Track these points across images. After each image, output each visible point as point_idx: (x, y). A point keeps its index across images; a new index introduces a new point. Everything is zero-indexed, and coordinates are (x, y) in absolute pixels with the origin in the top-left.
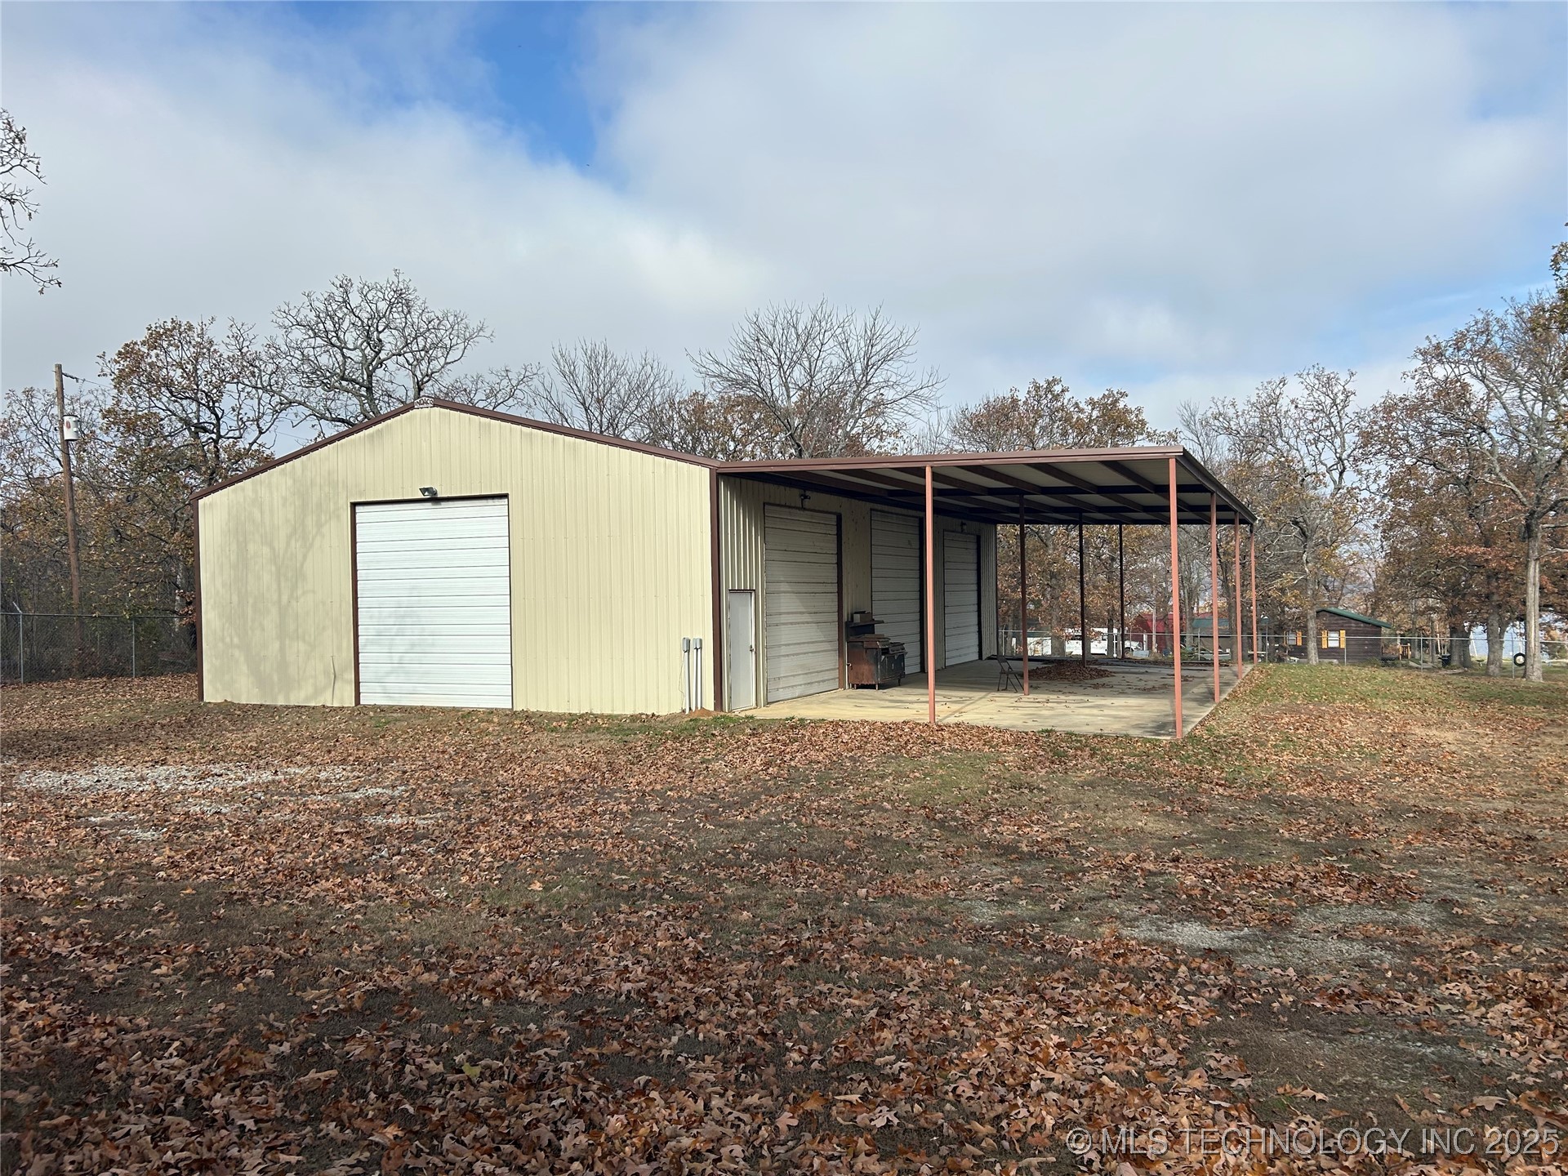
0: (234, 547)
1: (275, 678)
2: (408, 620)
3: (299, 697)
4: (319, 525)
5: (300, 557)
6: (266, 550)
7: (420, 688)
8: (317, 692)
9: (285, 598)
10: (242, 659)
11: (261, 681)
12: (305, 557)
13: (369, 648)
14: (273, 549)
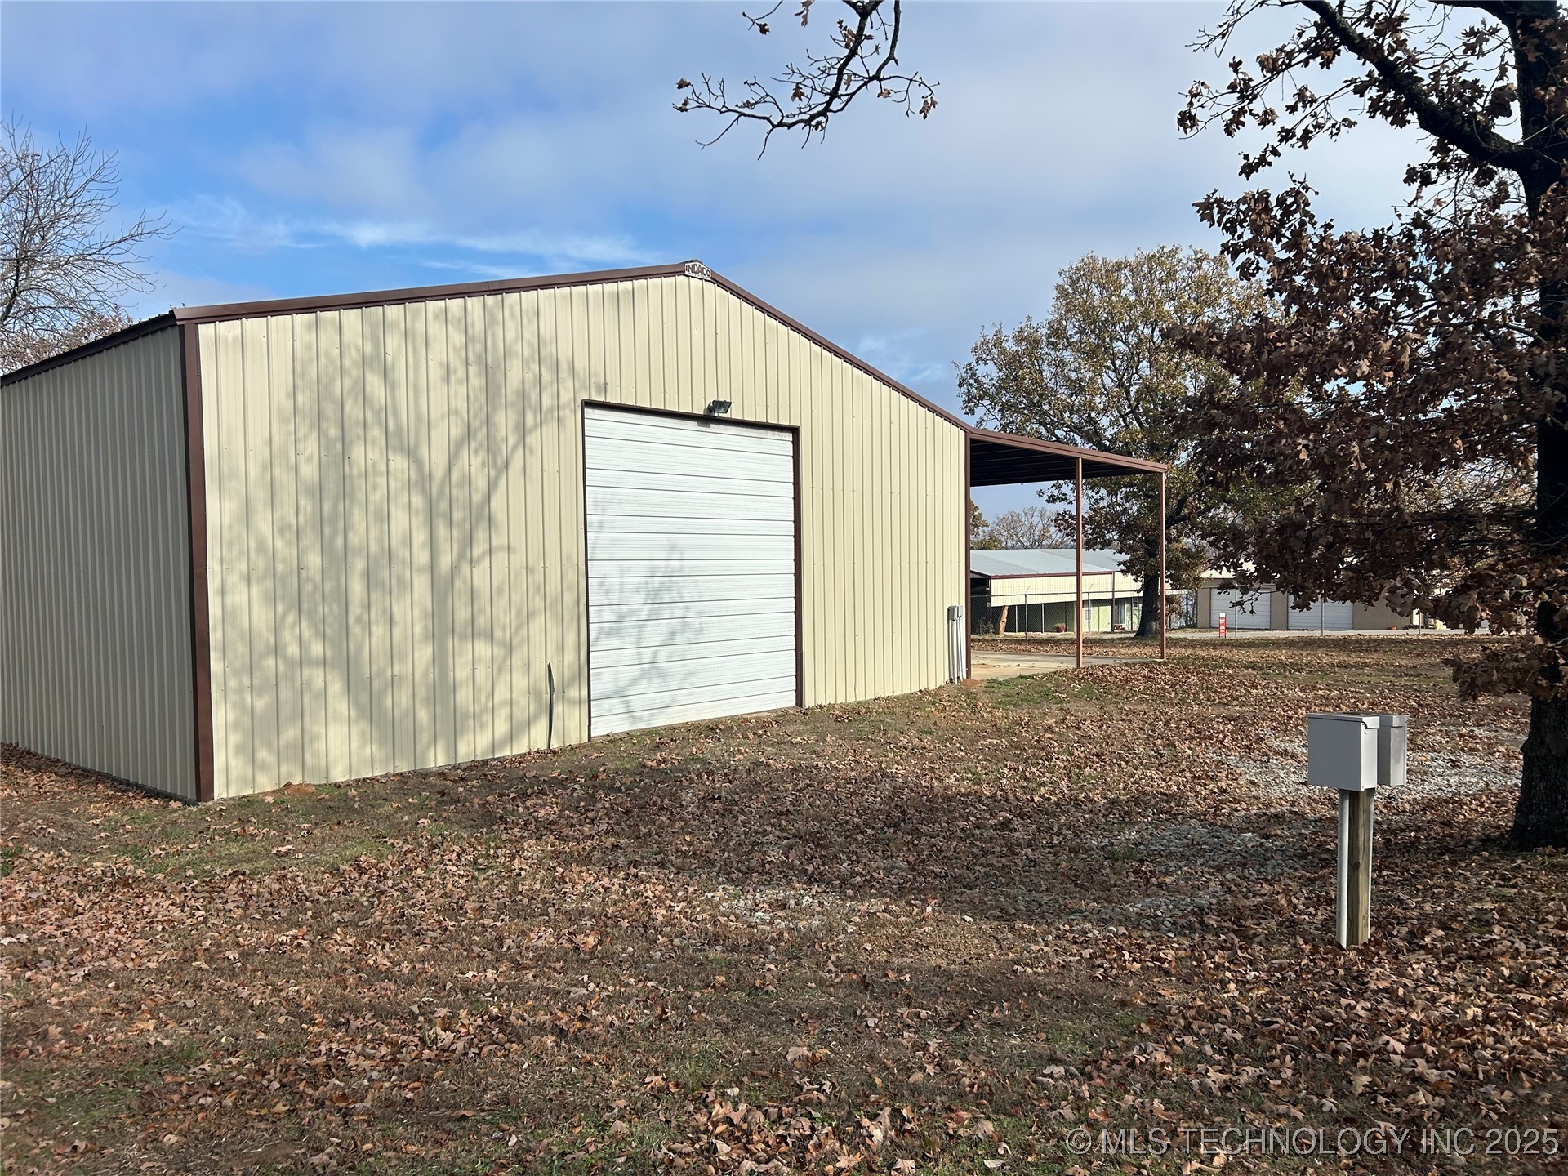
0: (311, 446)
1: (423, 715)
4: (523, 431)
5: (481, 483)
6: (398, 462)
9: (445, 561)
10: (336, 687)
11: (385, 728)
12: (491, 486)
14: (415, 462)
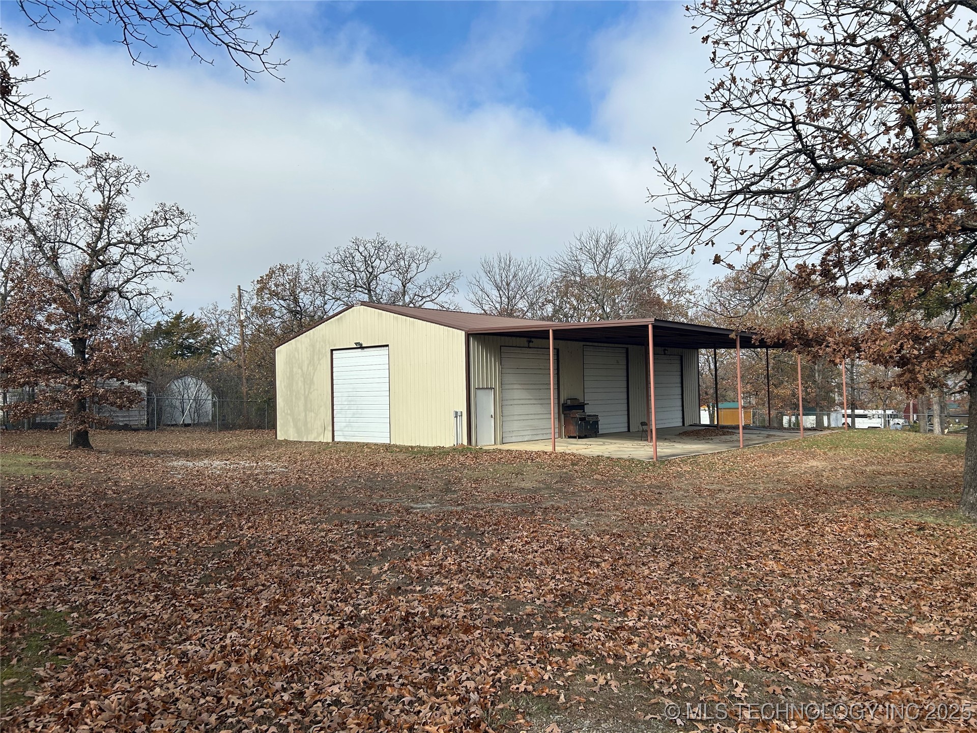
0: (288, 369)
1: (303, 429)
2: (352, 403)
3: (311, 438)
4: (319, 360)
6: (300, 371)
7: (356, 434)
8: (319, 435)
9: (307, 393)
10: (291, 420)
11: (298, 431)
12: (314, 374)
13: (338, 415)
14: (302, 370)
